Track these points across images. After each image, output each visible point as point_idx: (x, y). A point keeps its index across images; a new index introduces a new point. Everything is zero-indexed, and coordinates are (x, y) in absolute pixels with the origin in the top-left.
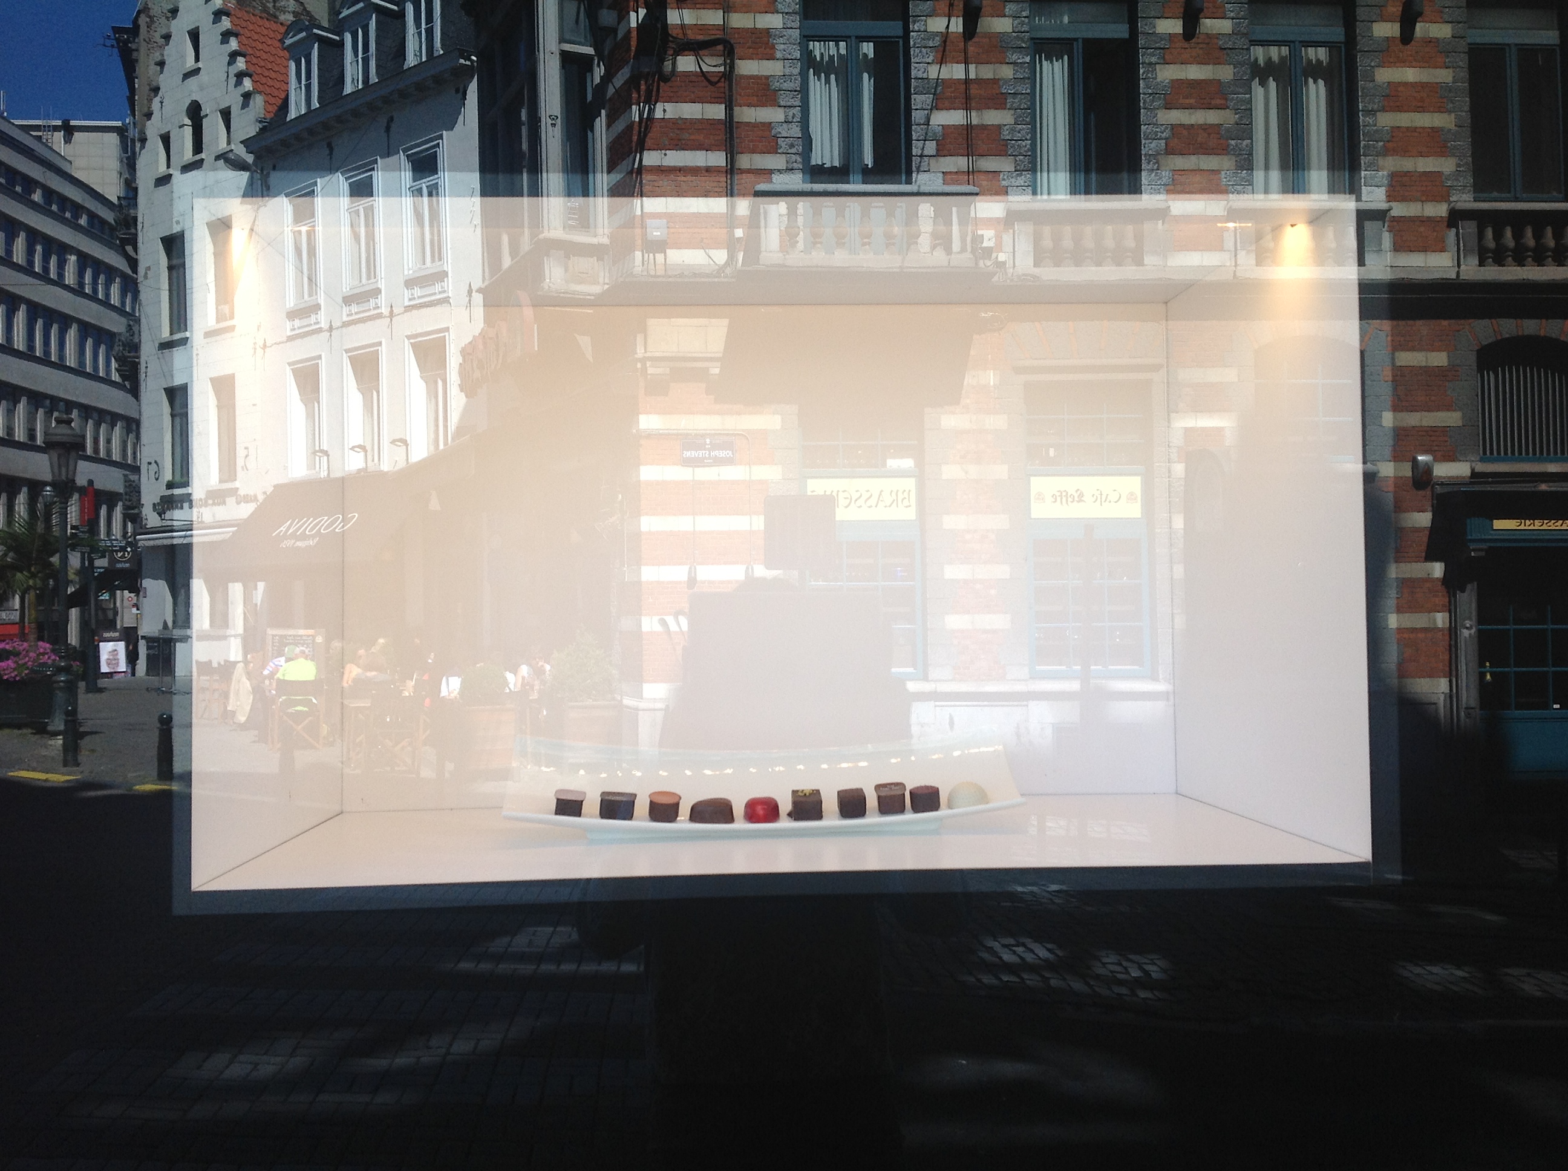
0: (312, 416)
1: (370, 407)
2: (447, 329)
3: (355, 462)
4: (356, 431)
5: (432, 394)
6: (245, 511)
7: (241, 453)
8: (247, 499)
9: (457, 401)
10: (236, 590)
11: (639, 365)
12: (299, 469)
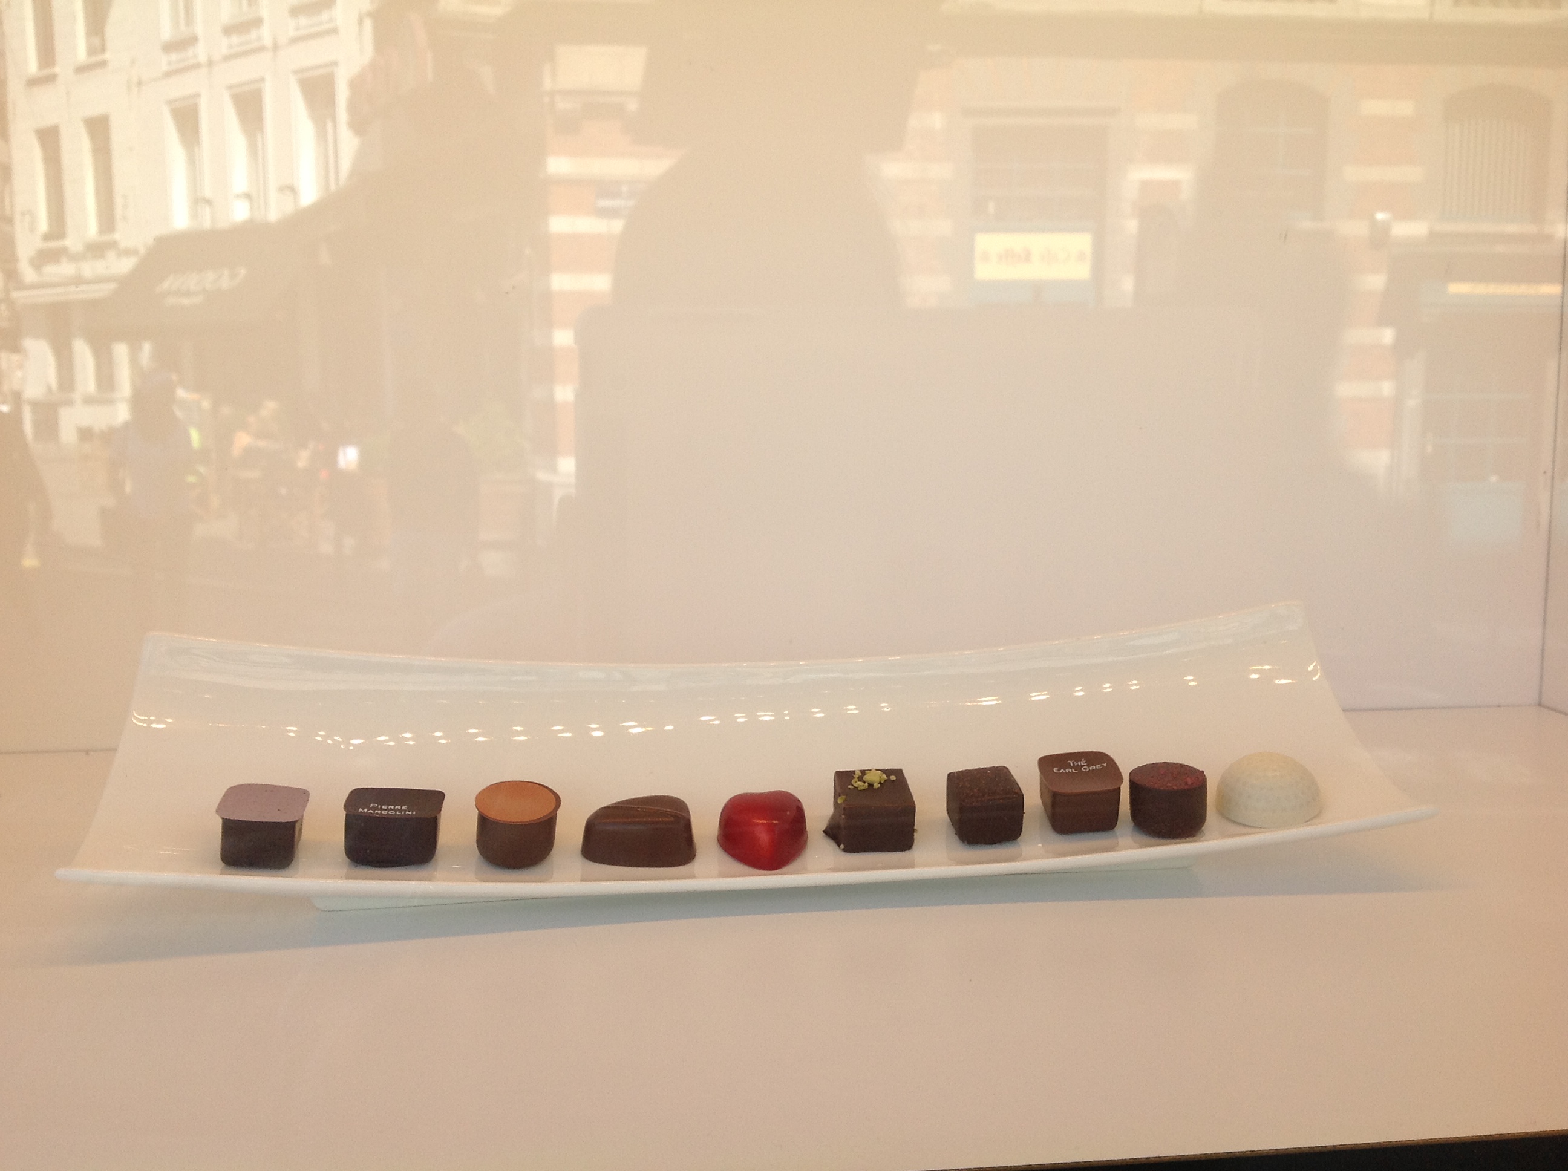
0: (192, 161)
1: (254, 150)
2: (335, 64)
3: (240, 212)
4: (240, 179)
5: (321, 134)
6: (124, 266)
7: (119, 201)
8: (127, 252)
9: (348, 144)
10: (121, 351)
11: (546, 99)
12: (181, 220)
